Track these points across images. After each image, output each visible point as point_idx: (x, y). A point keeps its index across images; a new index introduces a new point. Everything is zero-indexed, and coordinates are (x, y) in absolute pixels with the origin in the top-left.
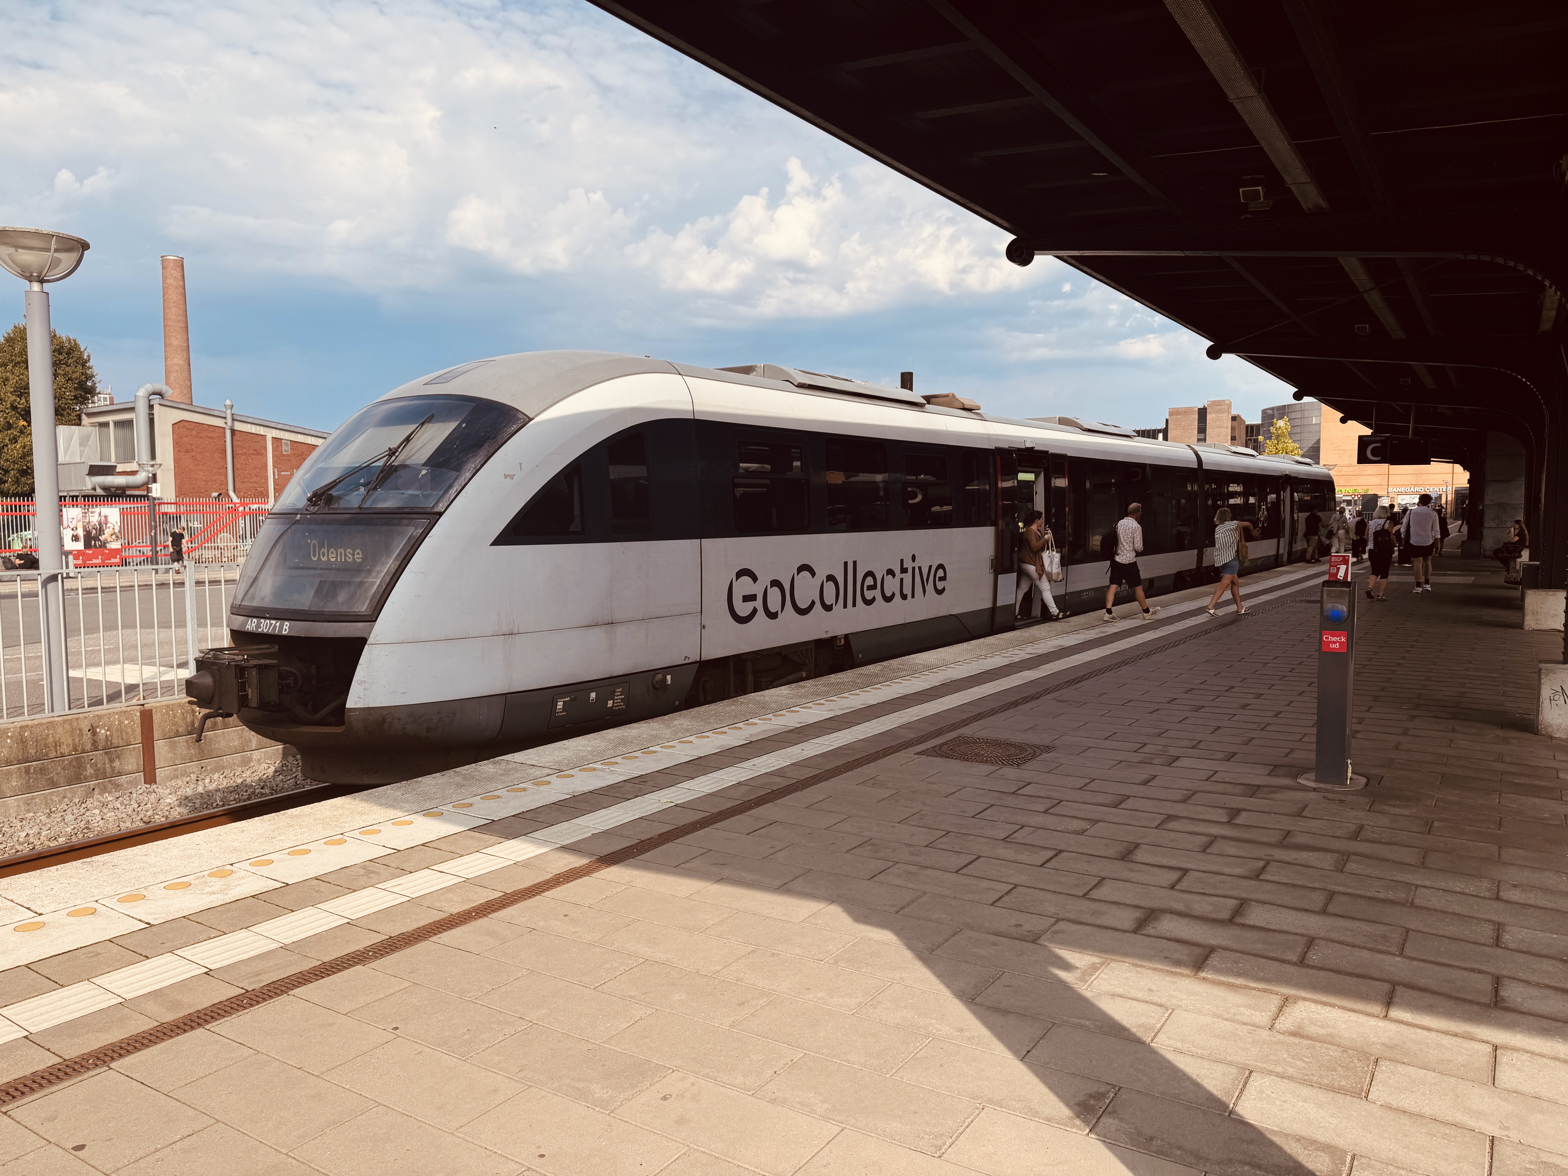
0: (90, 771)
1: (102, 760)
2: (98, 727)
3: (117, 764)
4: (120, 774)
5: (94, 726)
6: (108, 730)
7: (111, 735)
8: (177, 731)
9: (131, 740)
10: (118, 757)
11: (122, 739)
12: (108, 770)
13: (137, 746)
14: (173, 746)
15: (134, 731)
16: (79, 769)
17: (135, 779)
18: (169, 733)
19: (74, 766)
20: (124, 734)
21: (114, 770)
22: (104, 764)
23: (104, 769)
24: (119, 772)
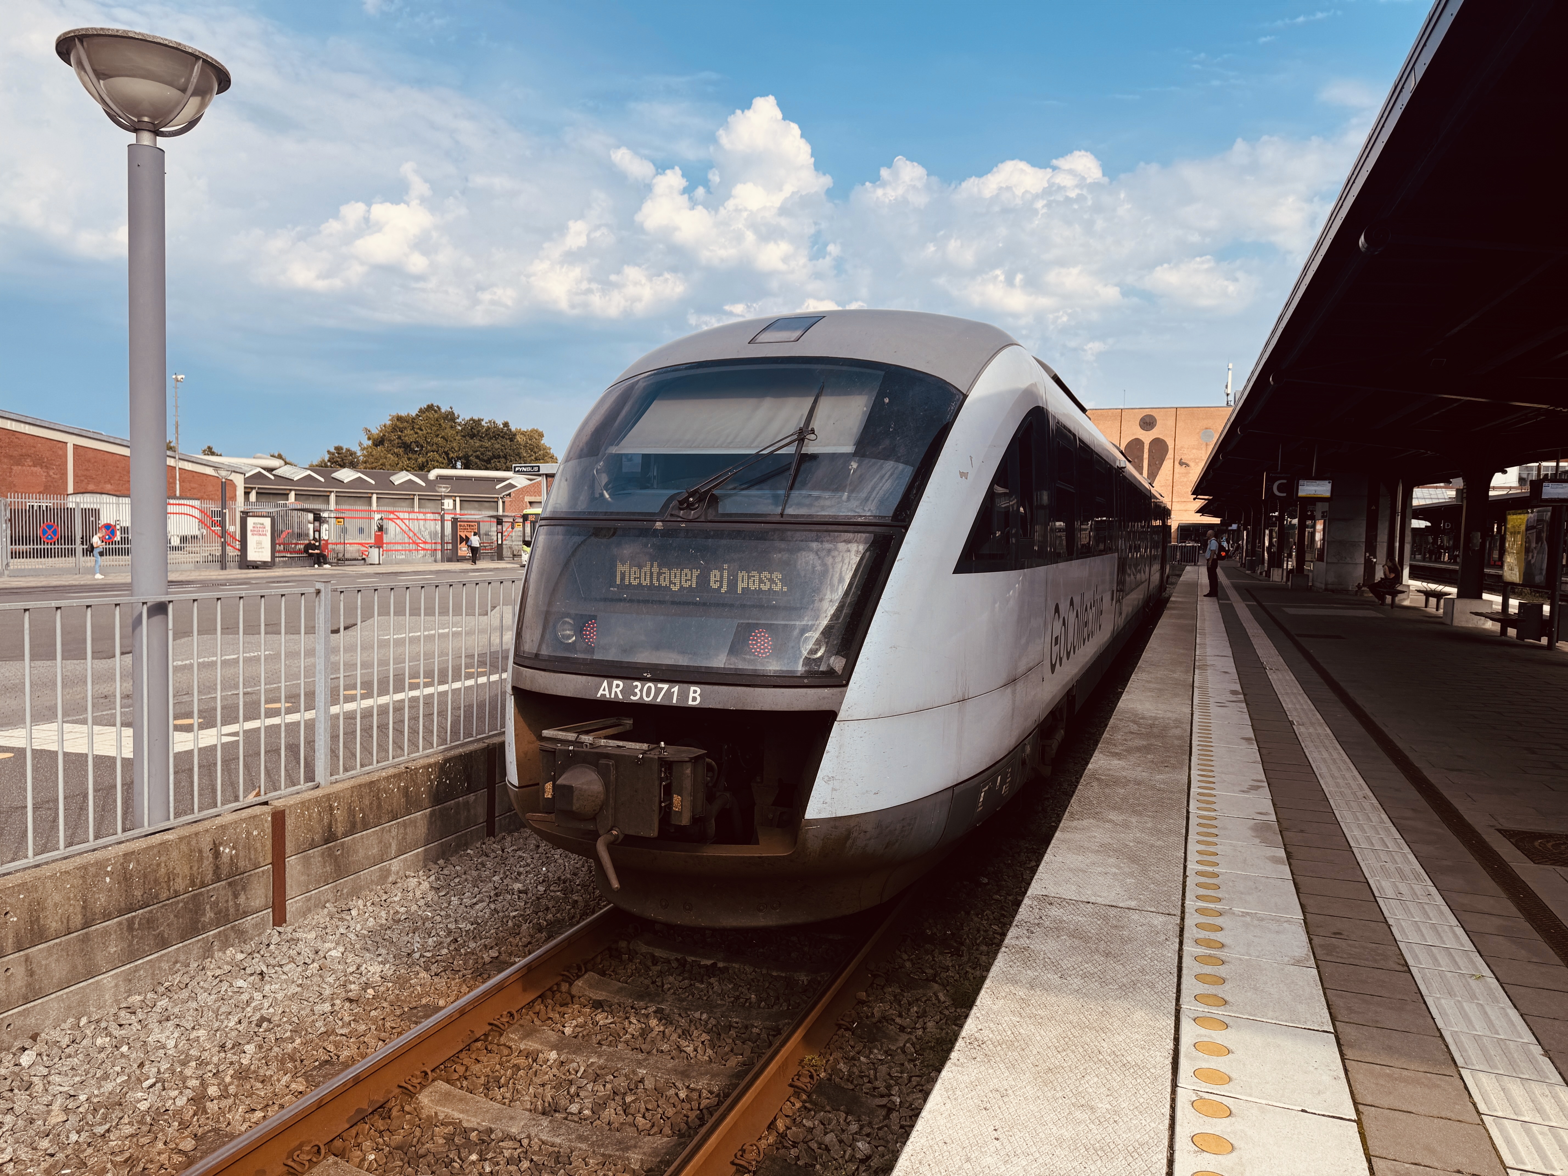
0: (210, 915)
1: (225, 895)
2: (221, 844)
3: (242, 899)
4: (246, 914)
5: (217, 842)
6: (234, 848)
7: (237, 855)
8: (313, 839)
9: (261, 859)
10: (244, 889)
11: (250, 859)
12: (232, 910)
13: (266, 868)
14: (307, 863)
15: (263, 846)
16: (196, 913)
17: (262, 919)
18: (304, 844)
19: (191, 911)
20: (253, 852)
21: (238, 910)
22: (227, 901)
23: (227, 909)
24: (244, 912)
